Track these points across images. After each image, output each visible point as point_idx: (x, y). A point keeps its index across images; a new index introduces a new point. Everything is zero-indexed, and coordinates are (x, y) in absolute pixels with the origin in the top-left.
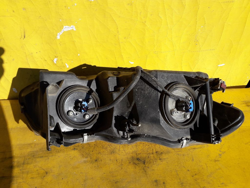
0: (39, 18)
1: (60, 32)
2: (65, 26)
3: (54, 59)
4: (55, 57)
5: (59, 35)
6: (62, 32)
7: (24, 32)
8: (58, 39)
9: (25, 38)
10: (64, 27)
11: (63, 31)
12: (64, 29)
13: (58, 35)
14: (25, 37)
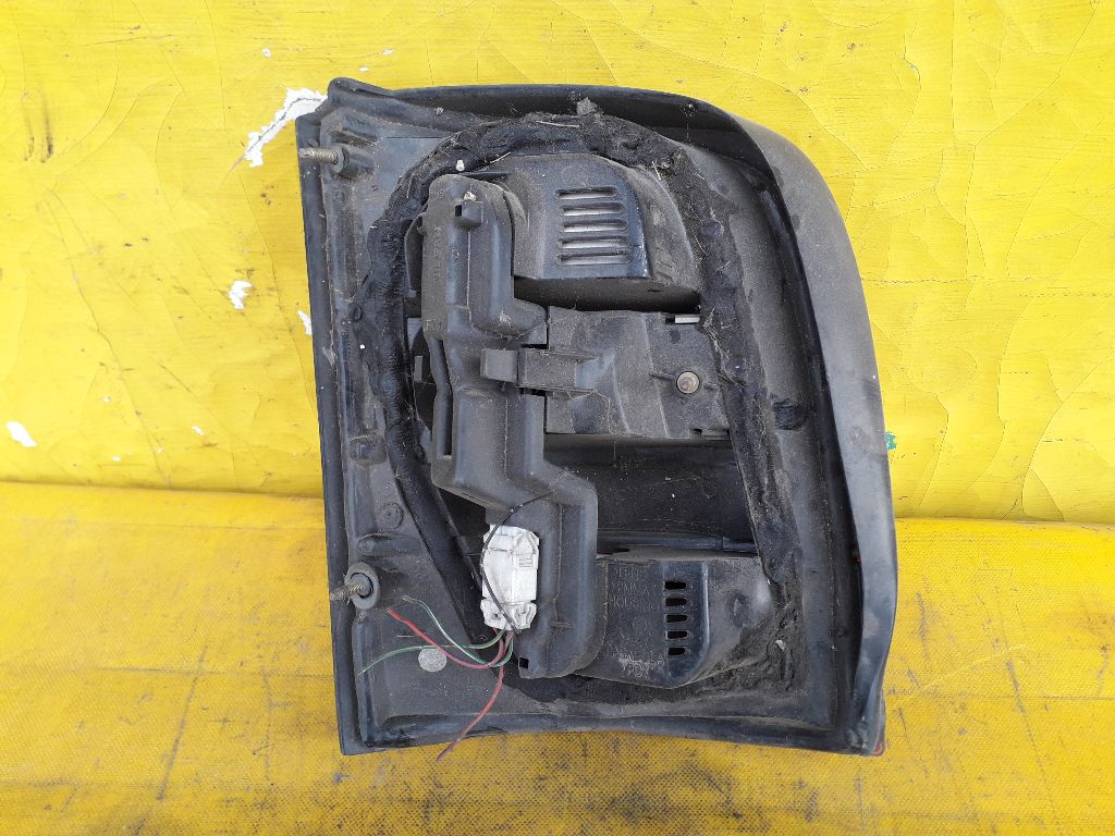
0: (131, 36)
1: (264, 129)
2: (296, 88)
3: (229, 287)
4: (236, 275)
5: (260, 145)
6: (277, 129)
7: (47, 122)
8: (252, 165)
9: (54, 156)
10: (292, 95)
11: (283, 123)
12: (286, 105)
13: (251, 144)
14: (56, 149)
